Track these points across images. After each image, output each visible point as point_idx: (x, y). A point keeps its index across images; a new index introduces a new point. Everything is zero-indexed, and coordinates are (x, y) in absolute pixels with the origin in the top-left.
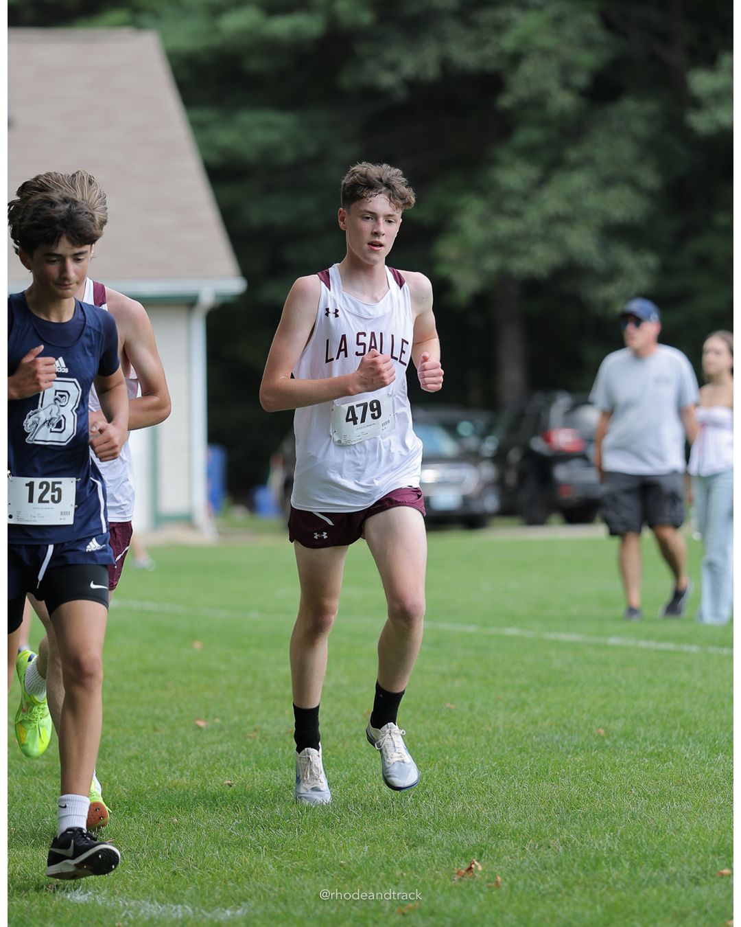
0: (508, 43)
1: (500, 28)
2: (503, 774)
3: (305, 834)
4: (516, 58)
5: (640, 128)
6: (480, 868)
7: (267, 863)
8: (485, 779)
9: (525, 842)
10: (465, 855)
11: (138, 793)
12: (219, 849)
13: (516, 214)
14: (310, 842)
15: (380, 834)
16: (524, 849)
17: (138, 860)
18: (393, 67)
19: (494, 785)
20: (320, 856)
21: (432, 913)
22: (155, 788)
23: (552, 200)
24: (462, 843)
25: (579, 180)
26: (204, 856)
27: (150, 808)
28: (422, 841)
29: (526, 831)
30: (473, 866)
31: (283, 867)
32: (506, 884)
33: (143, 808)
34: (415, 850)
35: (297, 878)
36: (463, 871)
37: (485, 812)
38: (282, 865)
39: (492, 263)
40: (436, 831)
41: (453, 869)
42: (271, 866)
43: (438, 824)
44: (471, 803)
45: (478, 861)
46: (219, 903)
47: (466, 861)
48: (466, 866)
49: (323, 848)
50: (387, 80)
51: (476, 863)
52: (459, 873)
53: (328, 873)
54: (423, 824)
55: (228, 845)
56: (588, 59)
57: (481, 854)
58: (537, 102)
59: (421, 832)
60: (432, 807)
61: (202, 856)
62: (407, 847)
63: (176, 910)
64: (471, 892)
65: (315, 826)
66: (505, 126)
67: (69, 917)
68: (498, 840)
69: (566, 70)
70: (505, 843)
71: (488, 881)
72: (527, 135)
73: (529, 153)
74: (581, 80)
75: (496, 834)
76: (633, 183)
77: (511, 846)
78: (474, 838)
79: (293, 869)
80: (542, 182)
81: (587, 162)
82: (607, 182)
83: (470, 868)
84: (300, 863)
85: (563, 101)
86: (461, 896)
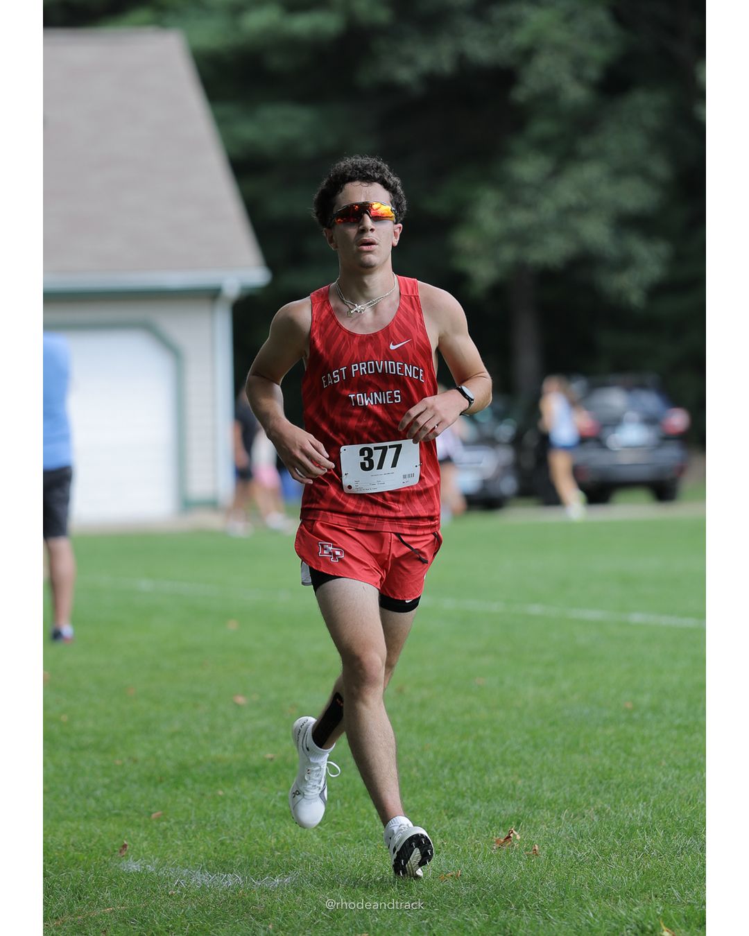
0: (521, 38)
1: (513, 24)
2: (536, 746)
3: (346, 805)
4: (528, 54)
5: (651, 120)
6: (518, 837)
7: (312, 833)
8: (518, 751)
9: (560, 812)
10: (503, 825)
11: (183, 767)
12: (265, 820)
13: (529, 206)
14: (352, 813)
15: (419, 804)
16: (559, 818)
17: (186, 831)
18: (409, 61)
19: (527, 757)
20: (363, 826)
21: (474, 881)
22: (199, 763)
23: (566, 191)
24: (499, 813)
25: (591, 172)
26: (250, 827)
27: (195, 781)
28: (460, 811)
29: (561, 801)
30: (511, 835)
31: (326, 837)
32: (544, 852)
33: (188, 781)
34: (454, 820)
35: (342, 848)
36: (502, 840)
37: (520, 783)
38: (325, 835)
39: (508, 254)
40: (474, 802)
41: (492, 838)
42: (315, 836)
43: (475, 795)
44: (506, 775)
45: (516, 830)
46: (268, 872)
47: (504, 831)
48: (505, 835)
49: (365, 818)
50: (404, 75)
51: (514, 832)
52: (497, 841)
53: (370, 842)
54: (462, 795)
55: (273, 816)
56: (599, 54)
57: (518, 824)
58: (550, 97)
59: (459, 802)
60: (468, 778)
61: (248, 828)
62: (446, 817)
63: (226, 878)
64: (510, 860)
65: (357, 798)
66: (518, 119)
67: (123, 886)
68: (535, 809)
69: (578, 64)
70: (542, 813)
71: (526, 850)
72: (542, 127)
73: (543, 145)
74: (593, 73)
75: (531, 803)
76: (644, 174)
77: (548, 815)
78: (511, 809)
79: (336, 839)
80: (556, 173)
81: (599, 155)
82: (619, 173)
83: (509, 837)
84: (343, 833)
85: (575, 93)
86: (501, 864)
